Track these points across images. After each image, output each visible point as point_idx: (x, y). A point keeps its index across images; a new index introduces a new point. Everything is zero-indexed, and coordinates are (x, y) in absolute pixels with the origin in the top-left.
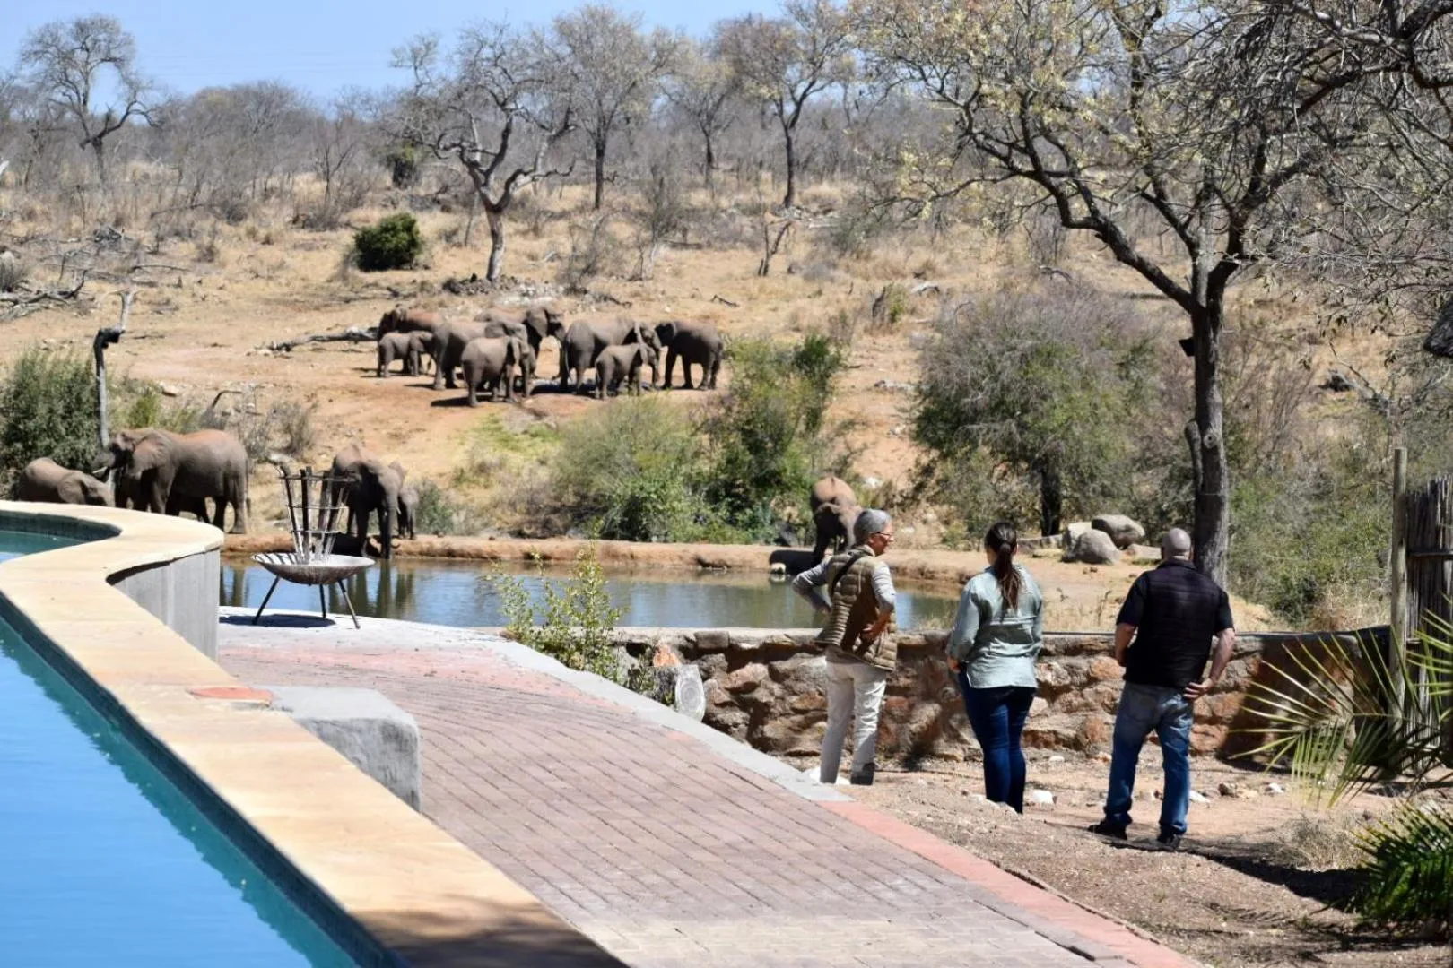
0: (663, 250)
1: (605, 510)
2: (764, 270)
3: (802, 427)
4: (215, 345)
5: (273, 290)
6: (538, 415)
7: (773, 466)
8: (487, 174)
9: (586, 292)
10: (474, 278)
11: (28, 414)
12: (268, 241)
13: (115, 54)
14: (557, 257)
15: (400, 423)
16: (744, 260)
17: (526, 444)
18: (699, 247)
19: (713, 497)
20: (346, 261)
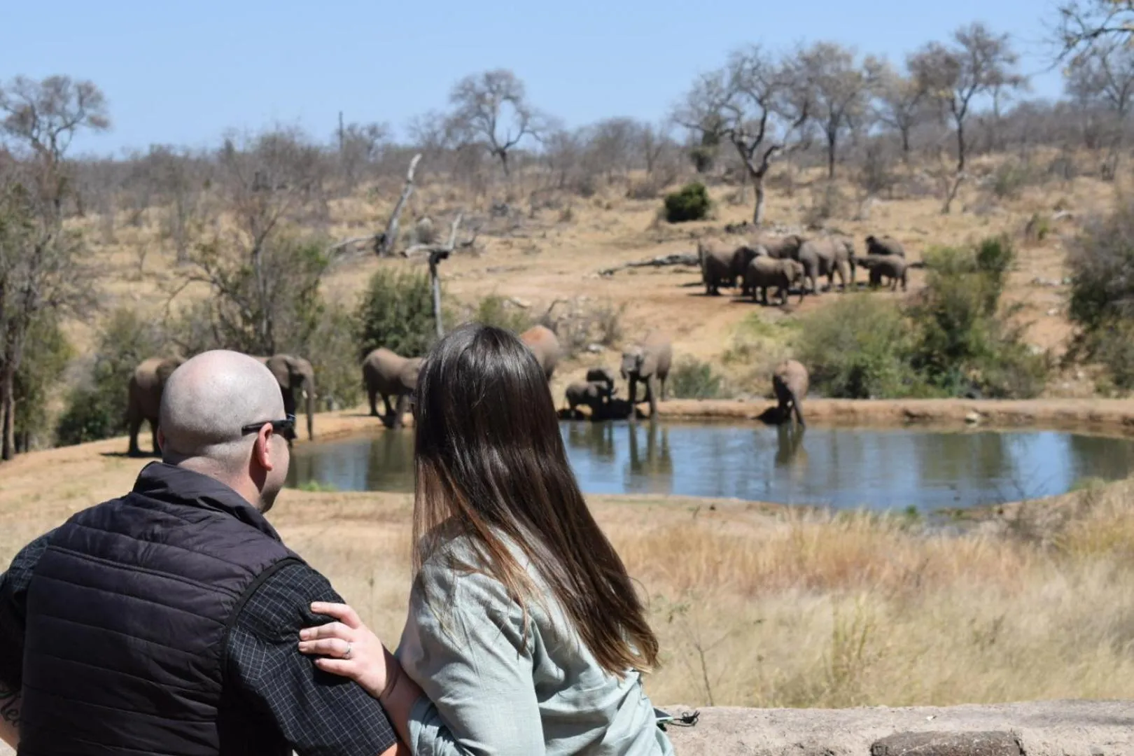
0: (875, 202)
1: (834, 376)
2: (946, 210)
3: (981, 310)
4: (561, 273)
5: (608, 237)
6: (786, 311)
7: (960, 339)
8: (751, 151)
9: (822, 228)
10: (744, 223)
11: (380, 316)
12: (609, 207)
13: (513, 94)
14: (803, 208)
15: (686, 321)
16: (930, 206)
17: (777, 331)
18: (900, 198)
19: (916, 365)
20: (659, 216)
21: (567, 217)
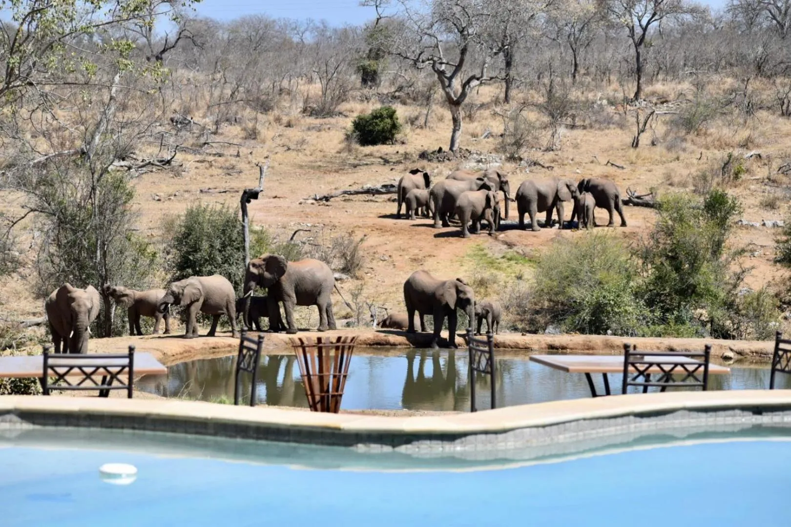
0: (563, 131)
1: (577, 312)
2: (635, 144)
3: (708, 256)
4: (276, 197)
5: (301, 158)
6: (510, 245)
7: (691, 281)
8: (450, 79)
9: (521, 159)
10: (440, 150)
12: (289, 125)
14: (490, 135)
15: (416, 251)
16: (618, 137)
17: (505, 265)
18: (584, 127)
19: (650, 303)
20: (348, 138)
21: (252, 135)
